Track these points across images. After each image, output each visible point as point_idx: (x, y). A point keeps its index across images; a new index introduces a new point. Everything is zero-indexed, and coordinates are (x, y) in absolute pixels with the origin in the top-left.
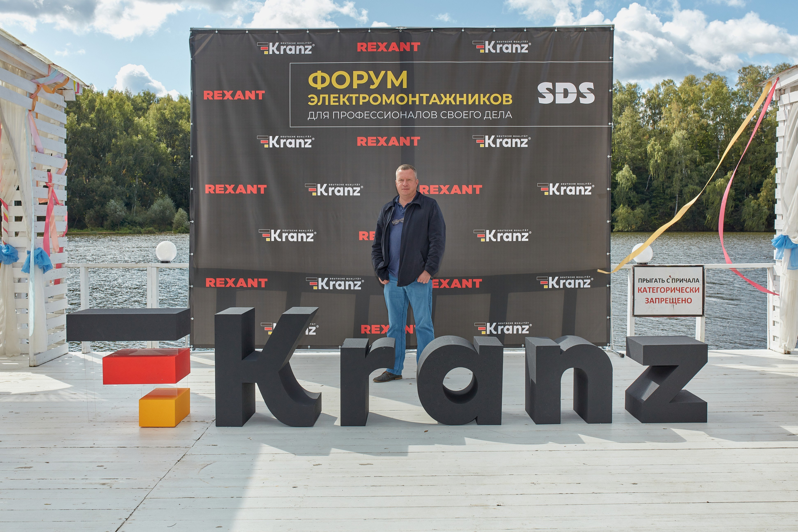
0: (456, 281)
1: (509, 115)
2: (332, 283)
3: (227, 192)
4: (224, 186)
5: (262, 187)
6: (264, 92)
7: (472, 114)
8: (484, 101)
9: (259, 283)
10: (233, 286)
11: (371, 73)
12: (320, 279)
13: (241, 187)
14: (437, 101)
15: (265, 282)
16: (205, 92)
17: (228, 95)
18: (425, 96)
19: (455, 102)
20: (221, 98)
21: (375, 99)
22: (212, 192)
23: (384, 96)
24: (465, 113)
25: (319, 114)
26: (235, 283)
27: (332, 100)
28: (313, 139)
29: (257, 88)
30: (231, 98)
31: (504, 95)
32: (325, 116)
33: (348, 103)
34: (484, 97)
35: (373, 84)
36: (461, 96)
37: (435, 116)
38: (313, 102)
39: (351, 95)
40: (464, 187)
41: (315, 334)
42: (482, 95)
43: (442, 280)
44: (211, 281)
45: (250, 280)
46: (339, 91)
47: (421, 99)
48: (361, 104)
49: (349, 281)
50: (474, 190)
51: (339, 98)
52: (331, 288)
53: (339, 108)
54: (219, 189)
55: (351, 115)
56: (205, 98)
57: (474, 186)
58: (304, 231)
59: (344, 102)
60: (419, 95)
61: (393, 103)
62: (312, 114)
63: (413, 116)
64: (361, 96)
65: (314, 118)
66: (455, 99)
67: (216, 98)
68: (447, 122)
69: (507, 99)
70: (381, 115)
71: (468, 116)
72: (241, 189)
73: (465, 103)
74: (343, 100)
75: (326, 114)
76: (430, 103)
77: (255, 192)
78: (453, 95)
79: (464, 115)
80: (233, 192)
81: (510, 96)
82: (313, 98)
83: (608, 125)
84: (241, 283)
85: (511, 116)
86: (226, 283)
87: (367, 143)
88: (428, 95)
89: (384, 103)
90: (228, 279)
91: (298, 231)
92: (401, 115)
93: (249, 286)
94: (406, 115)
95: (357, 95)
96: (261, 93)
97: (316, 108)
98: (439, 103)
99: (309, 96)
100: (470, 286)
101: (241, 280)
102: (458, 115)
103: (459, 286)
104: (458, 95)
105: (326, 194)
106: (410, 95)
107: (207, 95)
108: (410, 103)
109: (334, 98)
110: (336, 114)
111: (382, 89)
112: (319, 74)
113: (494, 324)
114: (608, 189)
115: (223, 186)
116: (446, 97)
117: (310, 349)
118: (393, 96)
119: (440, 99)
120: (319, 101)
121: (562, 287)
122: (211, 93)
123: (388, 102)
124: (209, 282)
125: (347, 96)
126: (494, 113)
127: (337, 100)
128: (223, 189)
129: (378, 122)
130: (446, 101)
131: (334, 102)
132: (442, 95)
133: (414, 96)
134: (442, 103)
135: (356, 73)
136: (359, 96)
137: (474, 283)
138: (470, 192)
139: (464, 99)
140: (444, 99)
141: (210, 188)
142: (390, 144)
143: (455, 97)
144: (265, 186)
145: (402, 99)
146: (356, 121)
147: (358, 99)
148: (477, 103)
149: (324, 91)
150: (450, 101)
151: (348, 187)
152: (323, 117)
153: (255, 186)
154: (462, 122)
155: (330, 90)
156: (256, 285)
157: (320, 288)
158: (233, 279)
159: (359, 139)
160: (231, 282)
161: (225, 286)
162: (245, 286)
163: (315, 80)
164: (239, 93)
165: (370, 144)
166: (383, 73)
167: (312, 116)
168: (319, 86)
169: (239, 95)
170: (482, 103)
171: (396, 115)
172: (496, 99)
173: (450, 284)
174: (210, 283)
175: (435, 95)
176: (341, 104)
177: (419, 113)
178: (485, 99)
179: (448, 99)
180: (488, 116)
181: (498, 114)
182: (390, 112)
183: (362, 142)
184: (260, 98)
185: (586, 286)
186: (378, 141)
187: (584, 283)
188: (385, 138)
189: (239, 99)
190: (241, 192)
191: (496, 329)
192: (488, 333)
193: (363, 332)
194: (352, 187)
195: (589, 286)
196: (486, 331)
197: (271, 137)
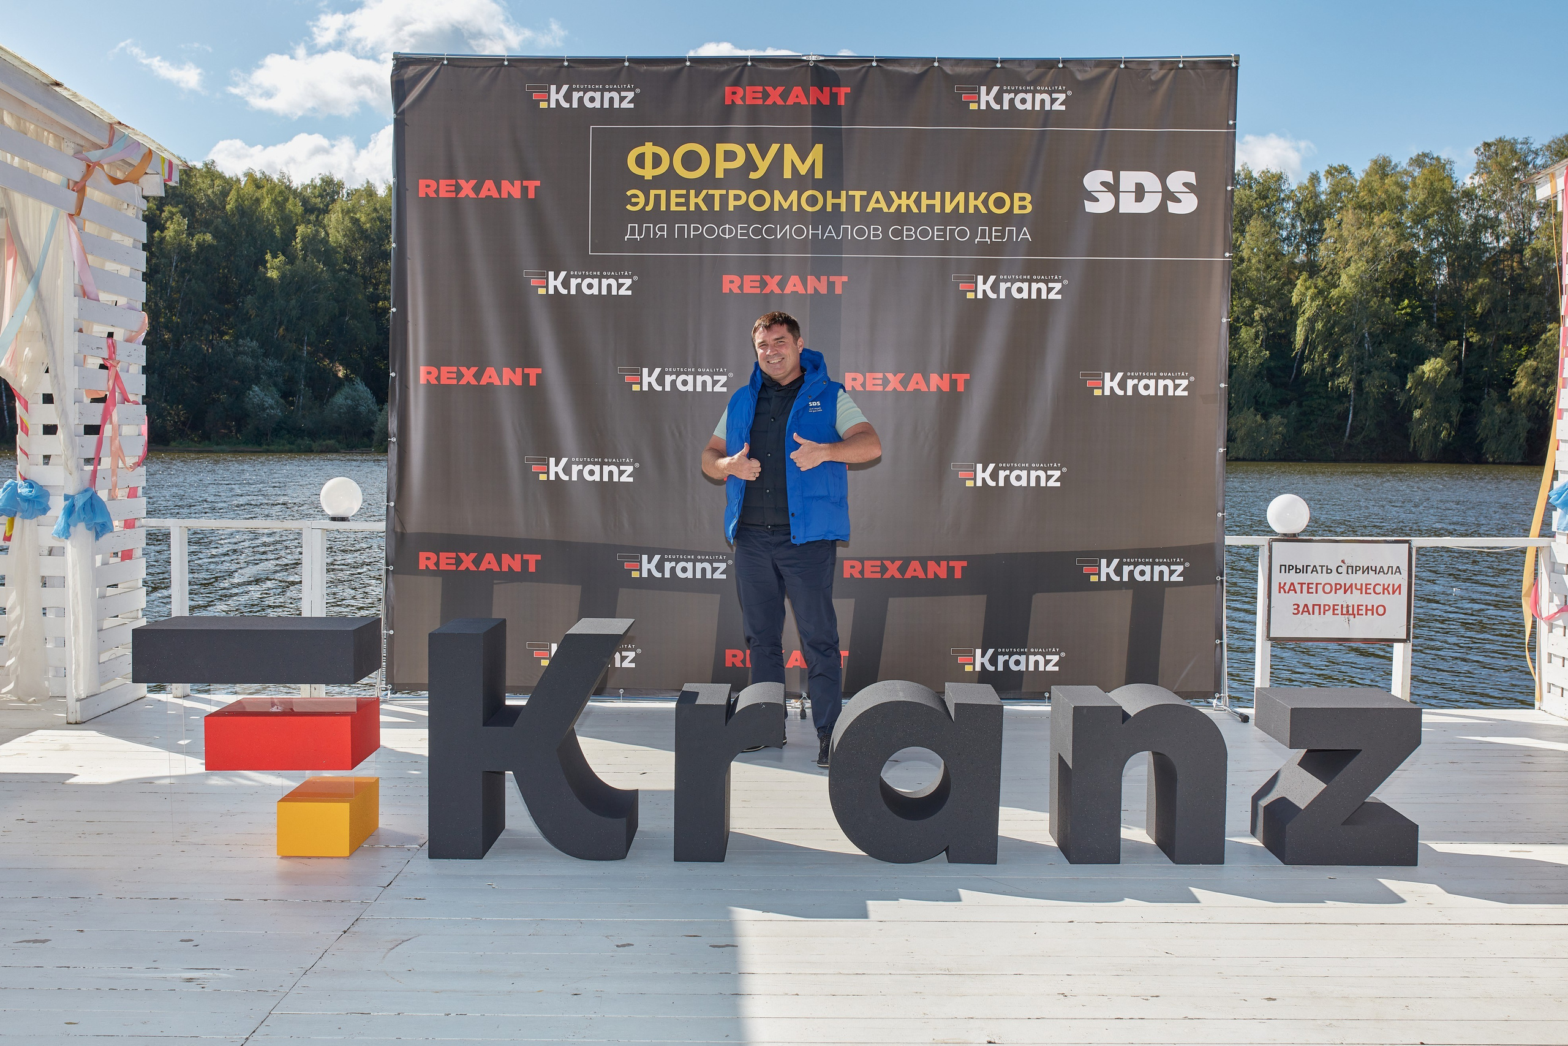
0: (915, 564)
1: (1026, 234)
2: (668, 566)
3: (463, 382)
4: (458, 369)
5: (533, 372)
6: (538, 183)
7: (952, 231)
8: (976, 207)
9: (525, 563)
10: (473, 568)
11: (752, 147)
12: (645, 558)
13: (490, 371)
14: (883, 205)
15: (537, 561)
16: (422, 183)
17: (467, 189)
18: (858, 194)
19: (919, 207)
20: (453, 195)
21: (759, 201)
22: (434, 382)
23: (777, 193)
24: (938, 230)
25: (648, 229)
26: (477, 562)
27: (674, 200)
28: (636, 278)
29: (526, 176)
31: (1017, 195)
32: (660, 233)
33: (704, 208)
34: (976, 198)
35: (756, 169)
36: (931, 196)
37: (878, 236)
38: (636, 204)
39: (711, 192)
40: (934, 378)
41: (633, 665)
42: (972, 195)
43: (887, 563)
44: (428, 559)
45: (506, 557)
46: (687, 184)
47: (850, 200)
48: (731, 208)
49: (702, 561)
50: (954, 383)
51: (687, 197)
52: (667, 575)
53: (686, 217)
54: (447, 375)
55: (710, 231)
56: (422, 194)
57: (954, 376)
58: (614, 460)
59: (697, 204)
60: (847, 193)
61: (795, 209)
62: (633, 228)
63: (834, 234)
64: (732, 193)
65: (637, 236)
66: (918, 202)
67: (443, 194)
68: (902, 247)
69: (1022, 203)
70: (770, 232)
71: (944, 236)
73: (938, 210)
74: (696, 200)
75: (661, 229)
76: (869, 210)
77: (518, 382)
78: (915, 194)
79: (935, 233)
80: (474, 382)
81: (1028, 197)
82: (636, 196)
83: (1225, 257)
84: (489, 563)
85: (1029, 236)
86: (459, 561)
87: (741, 287)
88: (864, 193)
89: (776, 208)
90: (462, 555)
91: (603, 460)
92: (810, 232)
93: (505, 569)
94: (820, 232)
95: (724, 192)
96: (533, 185)
97: (641, 216)
98: (885, 210)
99: (629, 193)
100: (943, 574)
101: (489, 557)
102: (924, 233)
103: (922, 575)
104: (924, 194)
105: (659, 388)
106: (829, 193)
107: (425, 188)
108: (829, 209)
109: (677, 196)
110: (681, 229)
111: (772, 180)
112: (649, 149)
113: (991, 651)
114: (1223, 385)
115: (455, 369)
116: (900, 198)
117: (624, 695)
118: (795, 193)
119: (889, 202)
120: (647, 203)
121: (1126, 578)
122: (433, 183)
123: (786, 206)
124: (426, 560)
125: (704, 192)
126: (996, 231)
127: (683, 200)
128: (454, 375)
129: (765, 246)
130: (900, 206)
131: (678, 204)
132: (893, 194)
133: (836, 195)
134: (893, 209)
135: (721, 148)
136: (727, 192)
137: (951, 570)
138: (946, 387)
139: (937, 202)
140: (897, 202)
141: (429, 373)
142: (788, 290)
143: (919, 197)
144: (539, 371)
145: (812, 201)
146: (719, 244)
147: (724, 199)
148: (962, 210)
149: (658, 182)
150: (908, 206)
151: (702, 374)
152: (655, 234)
153: (519, 370)
154: (931, 247)
155: (669, 180)
156: (517, 567)
157: (645, 575)
158: (473, 555)
159: (726, 278)
160: (467, 561)
161: (457, 568)
162: (496, 568)
163: (640, 161)
164: (489, 184)
165: (747, 290)
166: (775, 147)
167: (633, 233)
168: (648, 173)
169: (489, 189)
170: (971, 210)
171: (799, 232)
172: (999, 203)
173: (902, 570)
174: (427, 562)
175: (878, 194)
176: (692, 208)
177: (846, 230)
178: (979, 202)
179: (904, 202)
180: (983, 236)
181: (1003, 232)
182: (788, 226)
183: (731, 286)
184: (531, 195)
185: (1174, 578)
186: (764, 284)
187: (1172, 572)
188: (777, 278)
189: (489, 197)
190: (490, 381)
191: (993, 661)
192: (978, 668)
193: (728, 664)
194: (712, 375)
195: (1181, 579)
196: (974, 664)
197: (551, 274)
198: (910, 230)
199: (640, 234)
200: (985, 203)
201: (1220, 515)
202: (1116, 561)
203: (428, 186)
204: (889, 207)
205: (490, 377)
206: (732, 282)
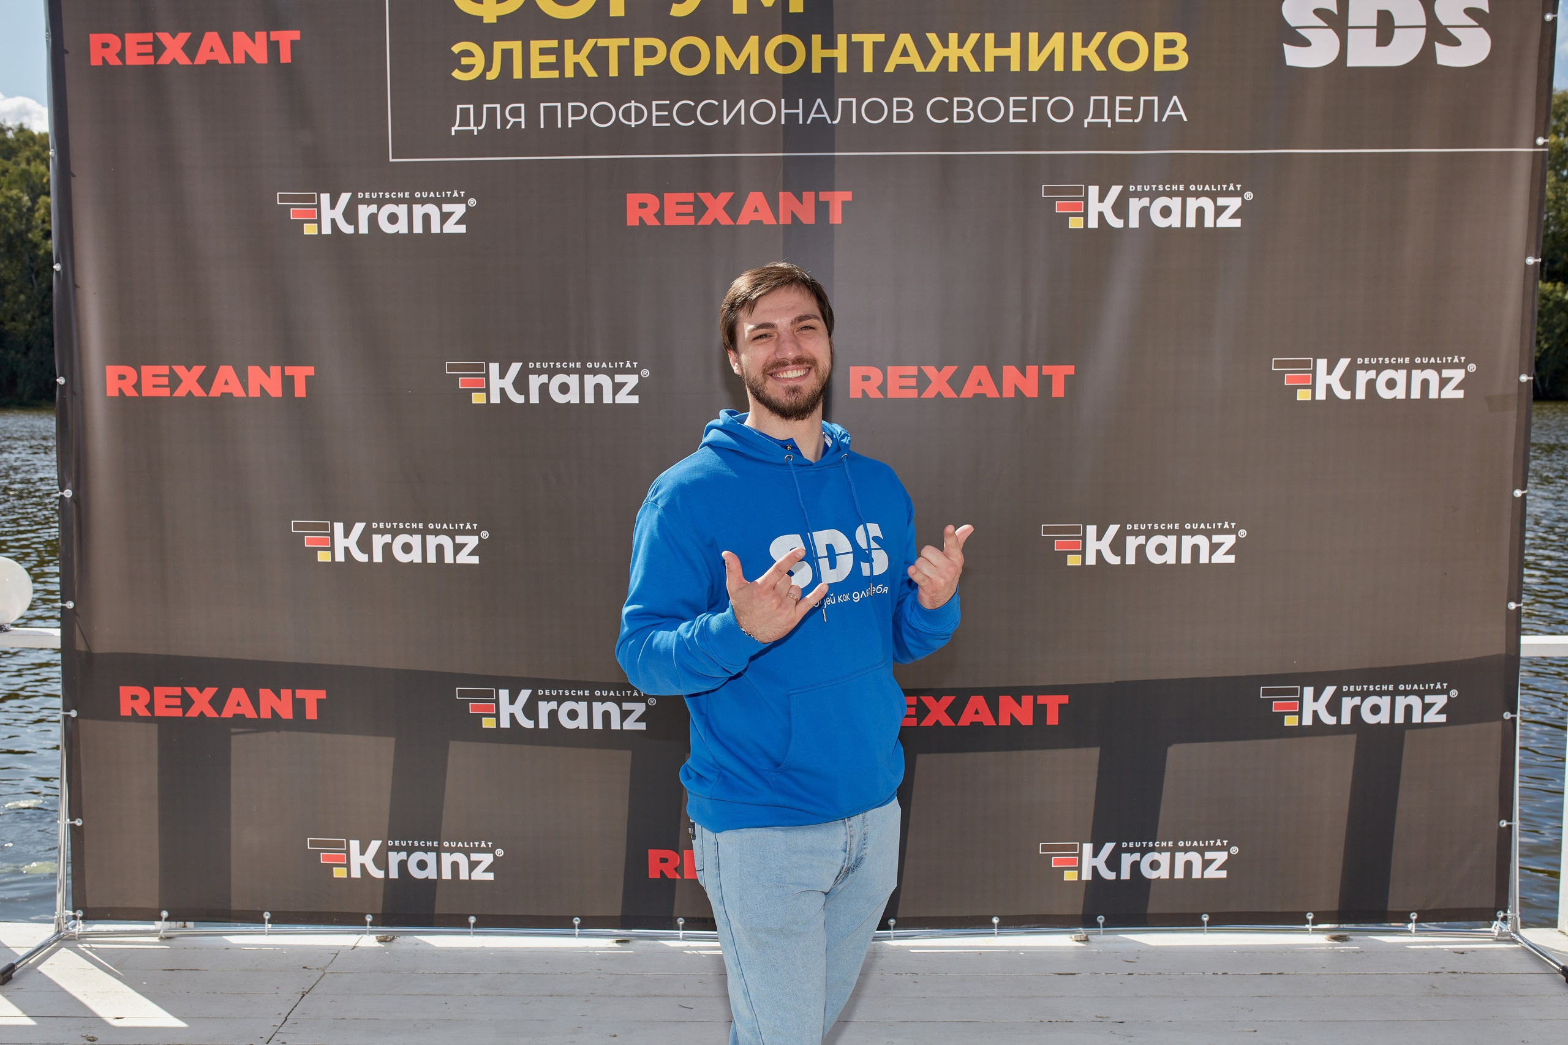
0: (977, 702)
1: (1176, 108)
2: (544, 708)
3: (181, 392)
4: (171, 369)
5: (301, 373)
6: (295, 35)
7: (1042, 105)
8: (1085, 60)
9: (299, 705)
10: (211, 713)
12: (504, 694)
13: (226, 372)
14: (914, 59)
15: (319, 701)
16: (95, 39)
17: (174, 48)
18: (869, 40)
19: (980, 63)
20: (150, 61)
21: (690, 56)
22: (131, 393)
23: (721, 42)
24: (1017, 104)
25: (492, 112)
26: (218, 702)
27: (536, 59)
28: (472, 202)
29: (274, 22)
30: (184, 60)
31: (1160, 37)
32: (512, 120)
33: (591, 72)
34: (1086, 43)
36: (1002, 41)
37: (905, 116)
38: (468, 68)
39: (602, 42)
40: (1010, 373)
41: (490, 876)
42: (1077, 37)
43: (928, 700)
44: (135, 697)
45: (265, 695)
46: (559, 29)
47: (855, 50)
48: (639, 72)
49: (603, 700)
50: (1046, 382)
51: (559, 52)
52: (544, 724)
53: (561, 90)
54: (153, 380)
55: (603, 114)
56: (96, 61)
57: (1047, 370)
58: (445, 526)
59: (577, 66)
60: (849, 39)
61: (754, 70)
62: (465, 113)
63: (826, 115)
64: (640, 43)
65: (472, 127)
66: (978, 52)
67: (132, 60)
68: (950, 136)
69: (1170, 51)
70: (709, 112)
71: (1027, 114)
72: (226, 381)
73: (1015, 66)
74: (576, 59)
75: (515, 113)
76: (890, 68)
77: (275, 390)
78: (974, 38)
79: (1010, 110)
80: (199, 392)
81: (1181, 39)
82: (469, 54)
83: (1536, 146)
84: (239, 705)
85: (1182, 113)
86: (187, 702)
87: (660, 215)
88: (881, 38)
89: (721, 70)
90: (192, 691)
91: (426, 526)
92: (783, 111)
93: (266, 714)
94: (800, 111)
95: (625, 42)
96: (287, 37)
97: (479, 91)
98: (919, 68)
99: (456, 49)
100: (1026, 717)
101: (238, 694)
102: (991, 110)
103: (989, 721)
105: (519, 399)
106: (817, 39)
107: (102, 49)
108: (817, 68)
109: (543, 51)
110: (551, 113)
113: (1109, 847)
114: (1524, 378)
115: (165, 370)
116: (945, 44)
117: (476, 926)
118: (753, 41)
119: (926, 53)
120: (488, 66)
121: (1346, 720)
122: (114, 40)
123: (737, 65)
124: (131, 700)
125: (590, 44)
126: (1123, 103)
127: (552, 59)
128: (165, 381)
129: (701, 138)
130: (945, 60)
131: (543, 67)
132: (932, 37)
133: (829, 43)
134: (933, 67)
136: (632, 42)
137: (1040, 711)
138: (1031, 390)
139: (1013, 52)
140: (940, 53)
141: (122, 377)
142: (744, 219)
143: (981, 42)
144: (310, 371)
145: (786, 54)
146: (620, 137)
147: (626, 55)
148: (1059, 66)
149: (508, 26)
150: (961, 60)
151: (594, 372)
152: (505, 121)
153: (275, 370)
154: (1003, 134)
156: (286, 712)
157: (505, 723)
158: (210, 692)
159: (633, 200)
160: (202, 702)
161: (184, 713)
162: (251, 714)
164: (212, 39)
165: (671, 220)
167: (465, 121)
168: (490, 10)
169: (211, 49)
170: (1077, 66)
171: (763, 112)
172: (1128, 51)
173: (954, 712)
174: (134, 704)
175: (905, 39)
177: (847, 106)
178: (1091, 52)
179: (953, 52)
180: (1099, 113)
181: (1135, 104)
182: (742, 103)
183: (642, 213)
184: (285, 57)
185: (1432, 717)
186: (700, 209)
187: (1426, 708)
188: (725, 197)
189: (212, 63)
190: (227, 389)
191: (1113, 863)
192: (1087, 875)
193: (654, 874)
194: (611, 373)
195: (1443, 718)
196: (1079, 869)
197: (325, 198)
198: (966, 104)
199: (478, 123)
200: (1102, 51)
201: (1512, 606)
202: (1329, 691)
203: (105, 46)
204: (926, 62)
205: (226, 383)
206: (643, 206)
